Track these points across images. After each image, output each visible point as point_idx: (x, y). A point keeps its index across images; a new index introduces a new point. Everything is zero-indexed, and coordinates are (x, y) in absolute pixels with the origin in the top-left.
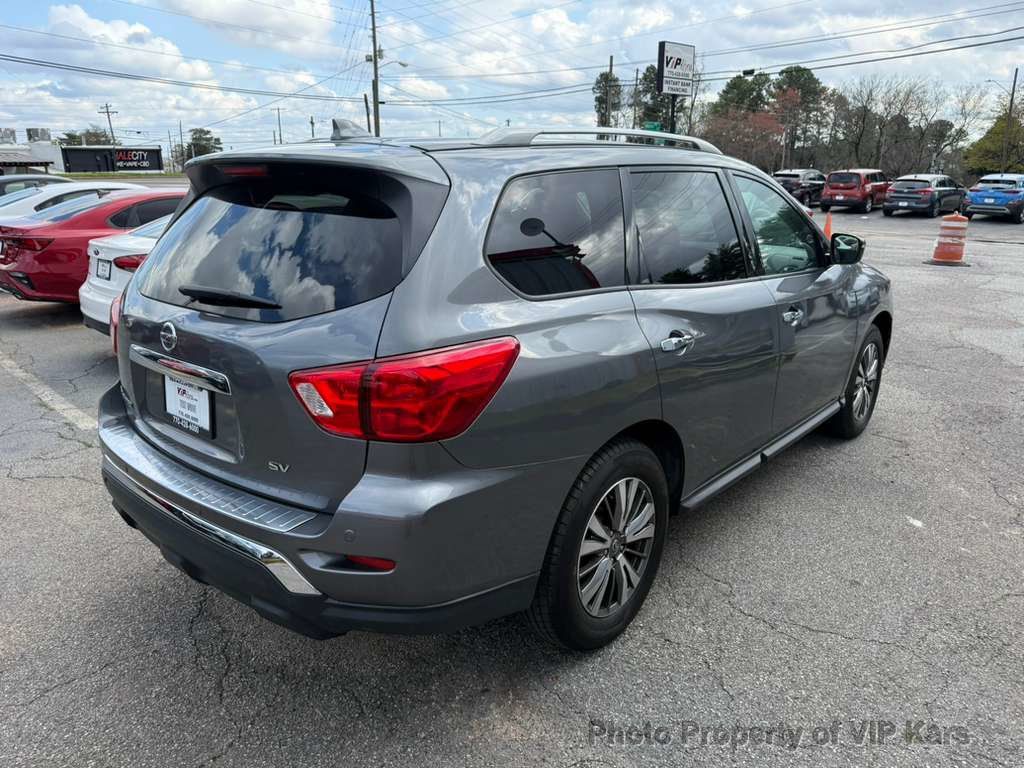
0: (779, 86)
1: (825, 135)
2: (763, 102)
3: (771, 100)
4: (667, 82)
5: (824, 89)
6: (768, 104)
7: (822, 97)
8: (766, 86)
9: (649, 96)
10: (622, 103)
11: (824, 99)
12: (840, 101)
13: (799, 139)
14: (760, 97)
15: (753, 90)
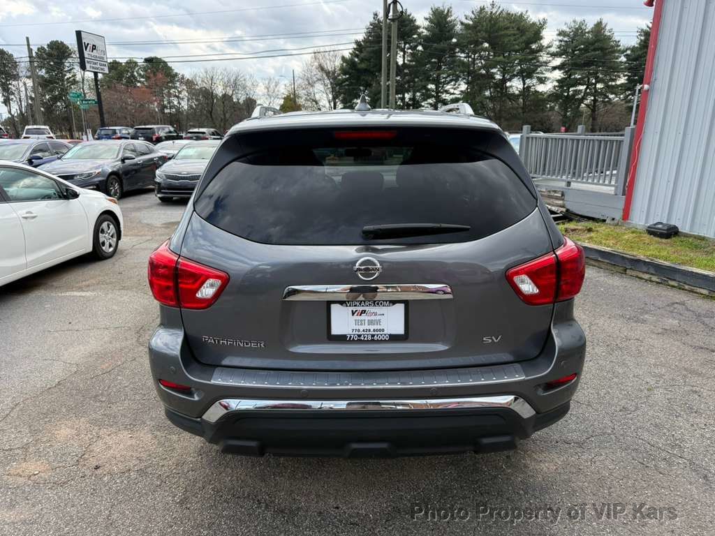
0: (145, 70)
1: (185, 105)
2: (136, 80)
3: (142, 79)
4: (88, 62)
5: (176, 75)
6: (139, 82)
7: (176, 79)
8: (137, 69)
9: (44, 70)
10: (21, 74)
11: (178, 81)
12: (190, 83)
13: (166, 107)
14: (133, 76)
15: (128, 71)
